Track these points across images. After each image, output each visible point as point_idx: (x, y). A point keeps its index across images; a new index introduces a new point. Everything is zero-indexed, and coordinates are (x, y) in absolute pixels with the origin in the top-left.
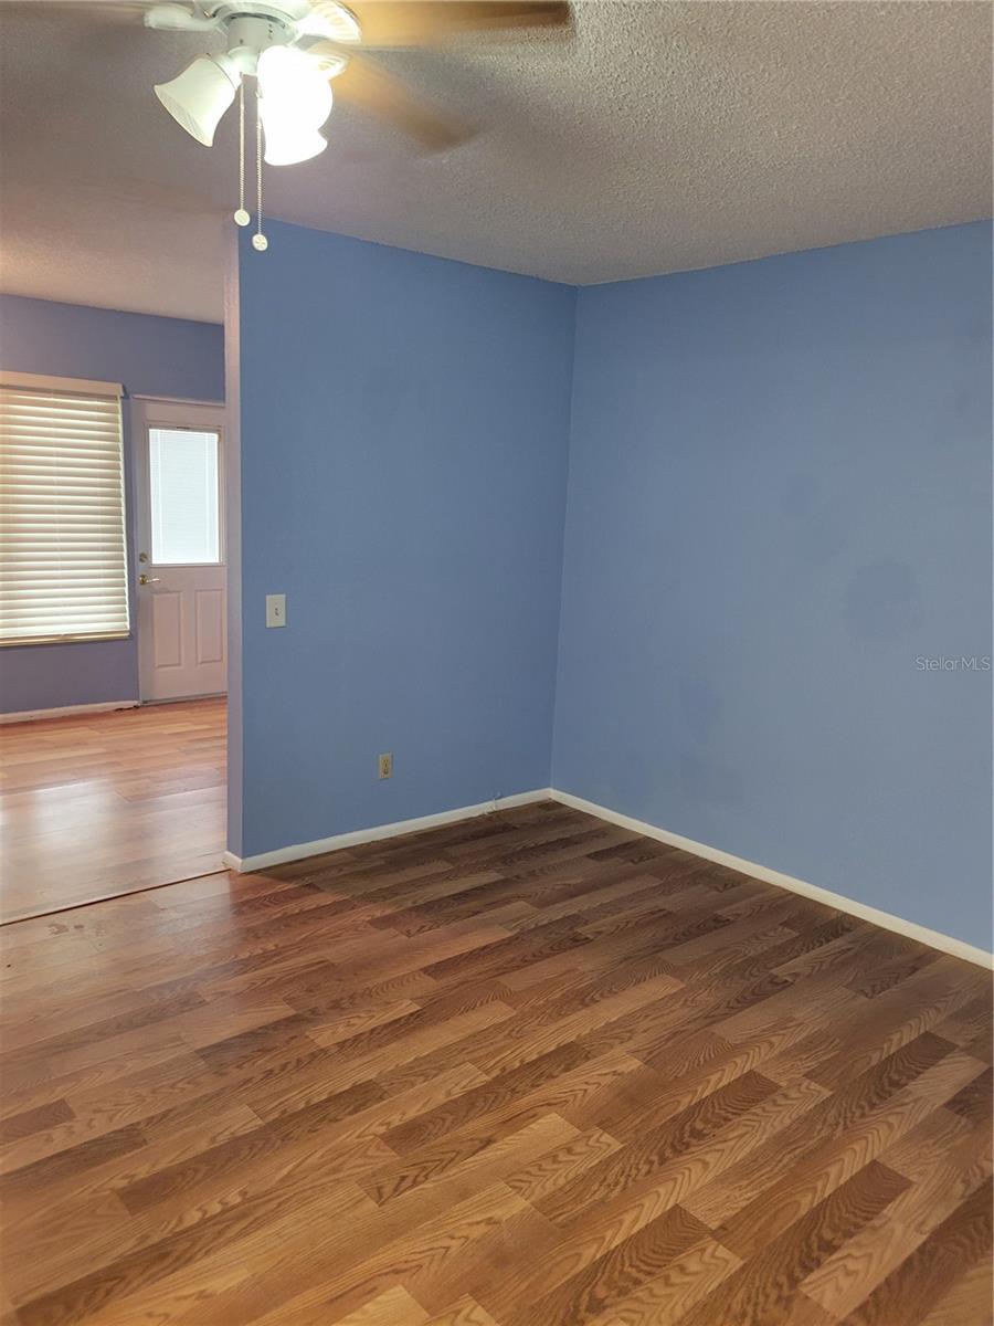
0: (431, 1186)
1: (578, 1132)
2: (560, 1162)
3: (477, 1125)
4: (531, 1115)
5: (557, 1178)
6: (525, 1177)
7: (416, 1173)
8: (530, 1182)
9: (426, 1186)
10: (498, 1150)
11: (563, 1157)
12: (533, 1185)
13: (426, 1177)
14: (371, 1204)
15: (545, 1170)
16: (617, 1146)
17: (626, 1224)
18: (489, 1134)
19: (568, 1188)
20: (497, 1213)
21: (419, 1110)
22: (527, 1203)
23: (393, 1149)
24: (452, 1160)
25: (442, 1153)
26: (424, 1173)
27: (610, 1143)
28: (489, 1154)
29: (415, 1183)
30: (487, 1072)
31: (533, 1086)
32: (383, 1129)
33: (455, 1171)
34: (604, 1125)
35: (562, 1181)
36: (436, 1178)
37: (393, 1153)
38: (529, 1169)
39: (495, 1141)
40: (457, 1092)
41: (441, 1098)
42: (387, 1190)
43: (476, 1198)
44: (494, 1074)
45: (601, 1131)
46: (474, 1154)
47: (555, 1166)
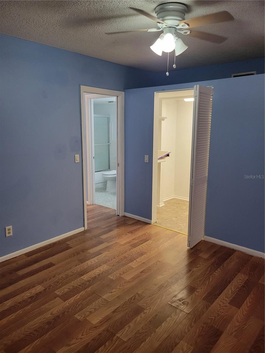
0: (127, 298)
1: (87, 318)
2: (94, 308)
3: (118, 316)
4: (102, 322)
5: (95, 304)
6: (103, 303)
7: (132, 301)
8: (102, 302)
9: (128, 298)
10: (111, 310)
11: (93, 310)
12: (101, 302)
13: (129, 300)
14: (140, 292)
15: (98, 306)
16: (76, 316)
17: (79, 296)
18: (114, 314)
19: (93, 302)
20: (110, 294)
21: (137, 319)
22: (103, 297)
23: (140, 306)
24: (123, 305)
25: (126, 307)
26: (129, 301)
27: (78, 317)
28: (113, 308)
29: (131, 298)
30: (118, 338)
31: (101, 334)
32: (145, 311)
33: (122, 303)
34: (79, 321)
35: (94, 303)
36: (126, 300)
37: (139, 305)
38: (102, 305)
39: (112, 312)
40: (127, 328)
41: (131, 324)
42: (137, 296)
43: (115, 297)
44: (115, 337)
45: (80, 320)
46: (118, 307)
47: (95, 307)
